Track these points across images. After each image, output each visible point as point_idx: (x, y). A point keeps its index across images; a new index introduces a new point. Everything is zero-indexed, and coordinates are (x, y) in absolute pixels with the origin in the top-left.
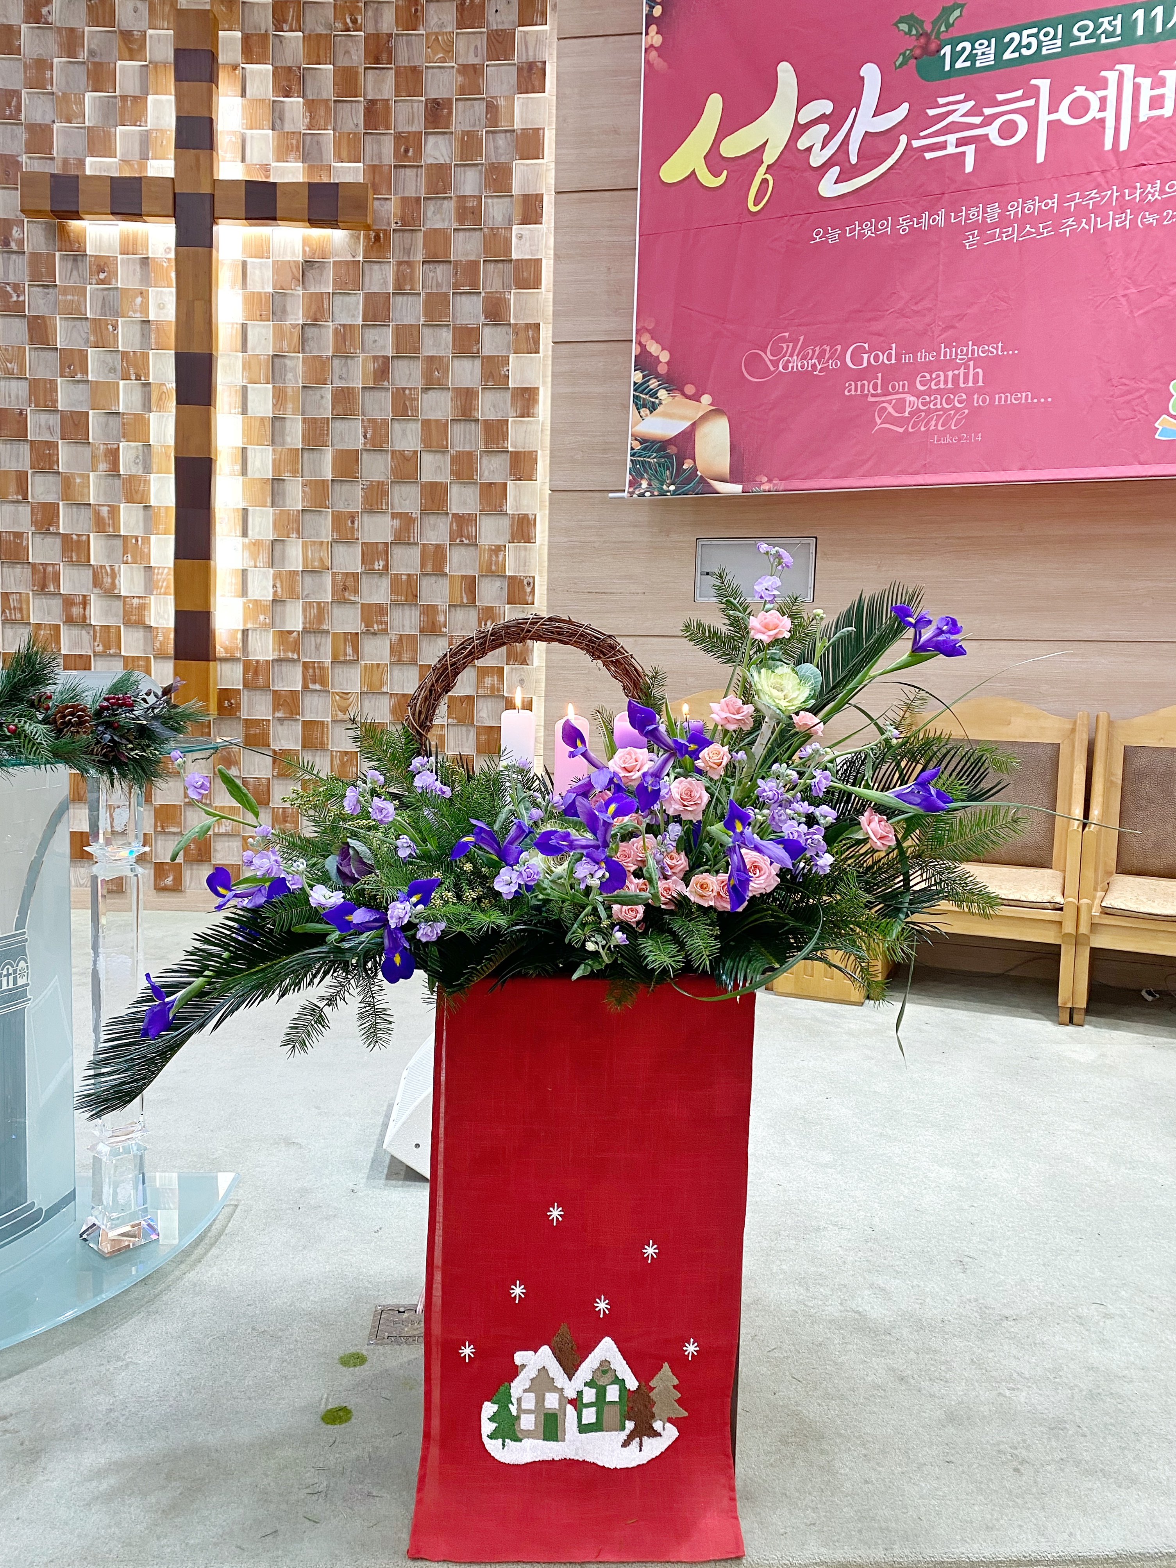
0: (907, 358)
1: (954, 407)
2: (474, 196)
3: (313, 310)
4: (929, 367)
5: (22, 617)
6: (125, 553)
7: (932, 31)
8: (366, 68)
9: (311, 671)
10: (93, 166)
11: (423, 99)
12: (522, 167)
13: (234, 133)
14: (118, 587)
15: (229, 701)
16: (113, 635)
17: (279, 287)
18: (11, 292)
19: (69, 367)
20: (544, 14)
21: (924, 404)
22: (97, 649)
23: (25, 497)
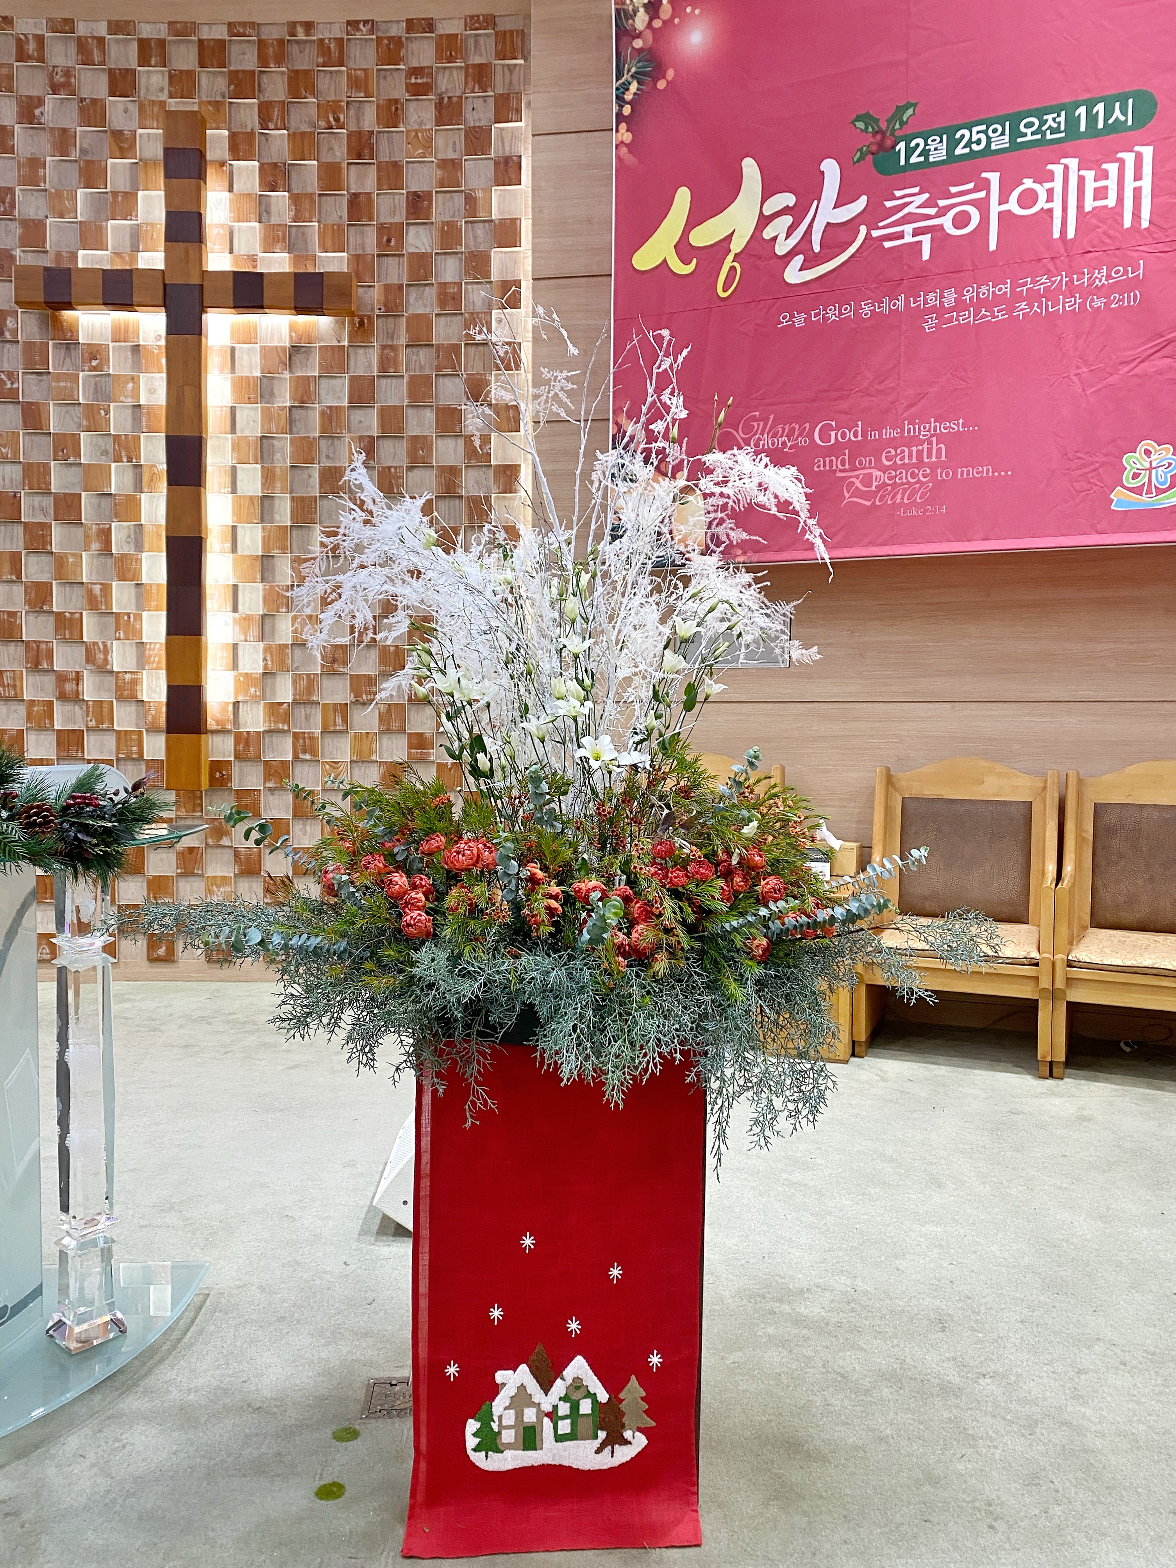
0: (873, 435)
1: (919, 481)
2: (455, 283)
3: (300, 393)
4: (894, 443)
5: (16, 693)
6: (117, 629)
7: (888, 128)
8: (349, 164)
9: (301, 741)
10: (85, 259)
11: (404, 192)
12: (501, 255)
13: (221, 226)
14: (110, 662)
15: (221, 773)
16: (105, 710)
17: (266, 371)
18: (5, 379)
19: (62, 451)
20: (518, 111)
21: (890, 479)
22: (90, 724)
23: (19, 577)
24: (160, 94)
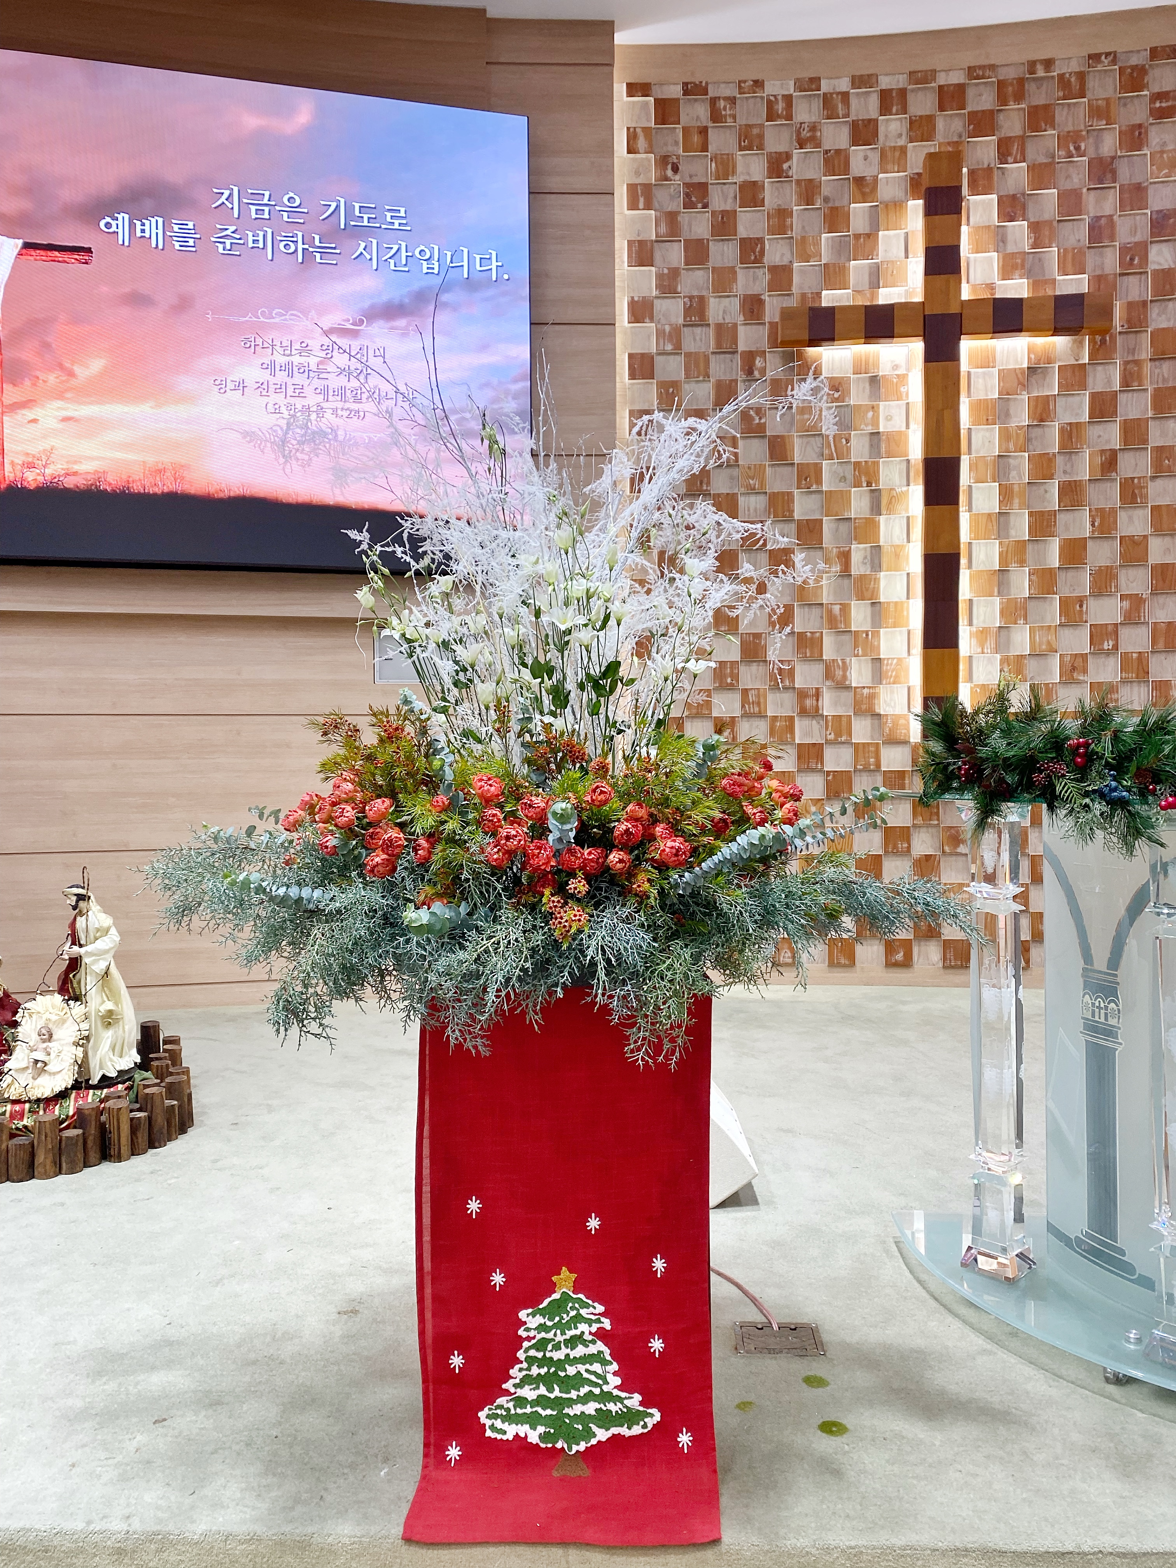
3: (1038, 411)
5: (760, 710)
6: (856, 646)
8: (1089, 189)
10: (833, 298)
11: (1149, 211)
14: (849, 678)
16: (844, 724)
17: (1003, 393)
18: (754, 415)
19: (806, 479)
22: (829, 737)
24: (898, 140)
